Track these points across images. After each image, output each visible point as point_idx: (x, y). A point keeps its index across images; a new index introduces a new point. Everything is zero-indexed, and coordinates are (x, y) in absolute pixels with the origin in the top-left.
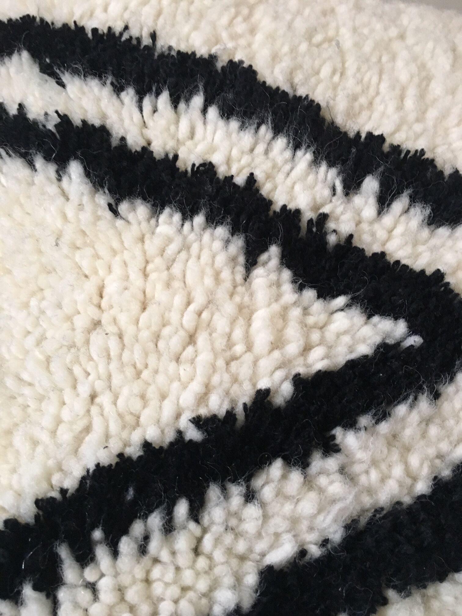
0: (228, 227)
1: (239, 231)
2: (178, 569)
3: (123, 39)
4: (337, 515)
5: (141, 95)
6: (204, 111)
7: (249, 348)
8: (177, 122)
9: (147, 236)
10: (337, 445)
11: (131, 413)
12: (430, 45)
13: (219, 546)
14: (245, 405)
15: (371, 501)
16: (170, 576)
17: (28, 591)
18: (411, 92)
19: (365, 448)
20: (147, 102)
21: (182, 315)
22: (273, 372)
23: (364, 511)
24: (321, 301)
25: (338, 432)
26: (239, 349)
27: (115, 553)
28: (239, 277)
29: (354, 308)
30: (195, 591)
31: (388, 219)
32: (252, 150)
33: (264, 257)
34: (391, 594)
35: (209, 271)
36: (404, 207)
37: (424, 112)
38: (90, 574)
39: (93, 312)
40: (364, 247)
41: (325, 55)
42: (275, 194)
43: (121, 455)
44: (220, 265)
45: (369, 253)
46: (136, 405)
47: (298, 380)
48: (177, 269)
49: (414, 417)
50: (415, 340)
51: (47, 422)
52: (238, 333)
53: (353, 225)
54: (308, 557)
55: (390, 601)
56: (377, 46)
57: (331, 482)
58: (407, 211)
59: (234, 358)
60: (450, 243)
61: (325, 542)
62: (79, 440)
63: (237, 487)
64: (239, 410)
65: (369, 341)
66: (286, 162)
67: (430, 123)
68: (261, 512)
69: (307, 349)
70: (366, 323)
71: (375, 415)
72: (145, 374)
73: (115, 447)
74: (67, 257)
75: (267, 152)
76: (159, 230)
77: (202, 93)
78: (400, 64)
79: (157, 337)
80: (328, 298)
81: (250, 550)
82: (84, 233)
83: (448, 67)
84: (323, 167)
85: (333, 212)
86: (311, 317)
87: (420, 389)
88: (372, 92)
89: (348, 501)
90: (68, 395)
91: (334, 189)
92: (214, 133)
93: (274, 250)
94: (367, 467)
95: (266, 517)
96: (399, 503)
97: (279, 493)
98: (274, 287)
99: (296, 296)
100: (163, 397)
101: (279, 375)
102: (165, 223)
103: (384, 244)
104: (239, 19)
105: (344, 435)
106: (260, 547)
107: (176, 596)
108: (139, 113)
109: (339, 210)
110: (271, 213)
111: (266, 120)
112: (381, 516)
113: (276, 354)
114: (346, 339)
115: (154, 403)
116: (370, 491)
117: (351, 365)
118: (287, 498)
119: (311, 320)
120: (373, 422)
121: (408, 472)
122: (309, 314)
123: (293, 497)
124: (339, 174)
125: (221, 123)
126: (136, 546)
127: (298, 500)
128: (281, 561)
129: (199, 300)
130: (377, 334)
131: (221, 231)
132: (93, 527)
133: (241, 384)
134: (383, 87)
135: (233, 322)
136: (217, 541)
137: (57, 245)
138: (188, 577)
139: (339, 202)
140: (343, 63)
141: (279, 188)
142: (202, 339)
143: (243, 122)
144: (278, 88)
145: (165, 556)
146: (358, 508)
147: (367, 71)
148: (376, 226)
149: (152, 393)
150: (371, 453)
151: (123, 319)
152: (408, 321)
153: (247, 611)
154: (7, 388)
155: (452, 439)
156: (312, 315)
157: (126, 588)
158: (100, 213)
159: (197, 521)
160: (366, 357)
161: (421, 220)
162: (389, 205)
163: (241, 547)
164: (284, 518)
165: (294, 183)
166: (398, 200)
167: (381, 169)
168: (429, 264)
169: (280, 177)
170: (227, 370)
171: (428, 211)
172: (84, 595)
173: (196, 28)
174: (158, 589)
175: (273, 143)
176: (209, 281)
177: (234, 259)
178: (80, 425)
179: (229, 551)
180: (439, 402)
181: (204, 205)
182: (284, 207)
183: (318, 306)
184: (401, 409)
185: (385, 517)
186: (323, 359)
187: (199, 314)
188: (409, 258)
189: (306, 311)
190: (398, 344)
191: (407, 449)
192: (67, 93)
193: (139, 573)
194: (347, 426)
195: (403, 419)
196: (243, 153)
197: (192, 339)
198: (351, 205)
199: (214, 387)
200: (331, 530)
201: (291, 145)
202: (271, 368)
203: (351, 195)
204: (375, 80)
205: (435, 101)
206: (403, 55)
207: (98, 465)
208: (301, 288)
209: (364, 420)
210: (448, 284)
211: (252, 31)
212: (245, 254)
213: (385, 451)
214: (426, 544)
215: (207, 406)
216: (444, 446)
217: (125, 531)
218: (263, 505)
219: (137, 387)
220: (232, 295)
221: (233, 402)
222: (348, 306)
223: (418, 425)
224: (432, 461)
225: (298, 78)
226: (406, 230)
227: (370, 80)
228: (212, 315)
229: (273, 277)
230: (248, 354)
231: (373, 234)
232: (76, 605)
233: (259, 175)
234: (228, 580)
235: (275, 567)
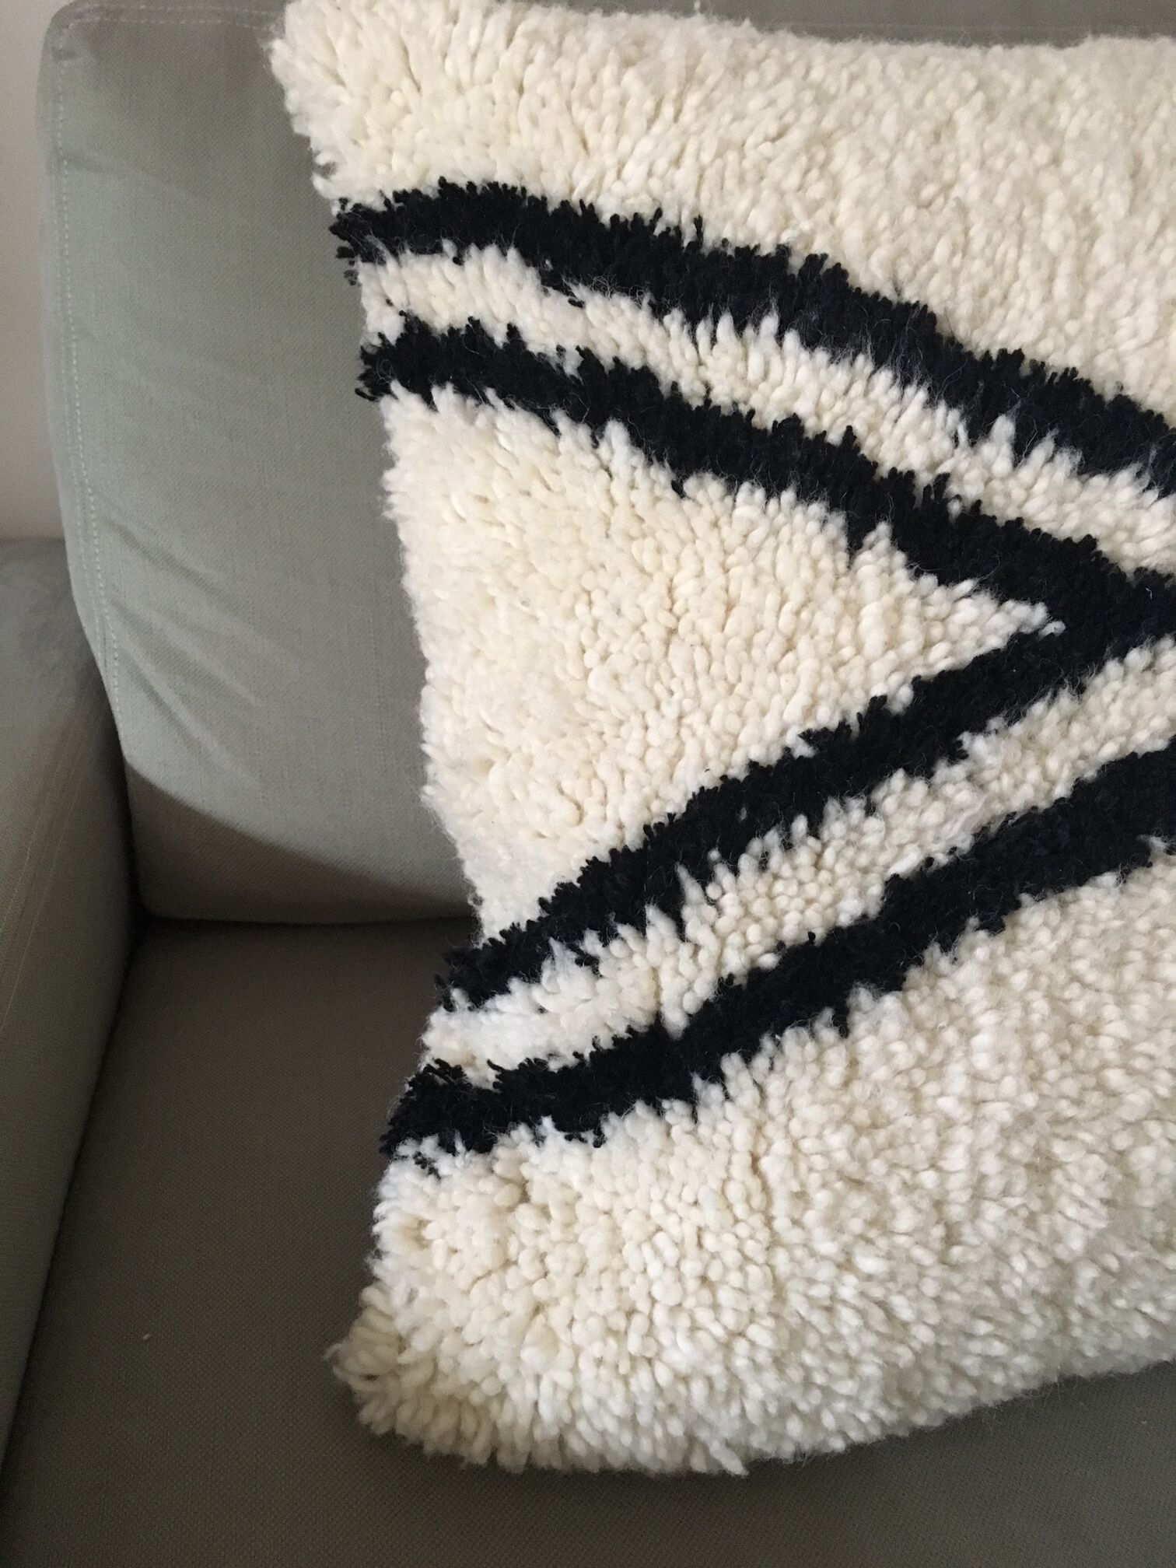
0: (825, 503)
1: (838, 506)
2: (801, 884)
3: (657, 231)
4: (965, 823)
5: (692, 319)
6: (780, 337)
7: (859, 650)
8: (746, 357)
9: (723, 520)
10: (964, 751)
11: (729, 733)
12: (1098, 170)
13: (841, 859)
14: (859, 715)
15: (1003, 808)
16: (793, 889)
17: (651, 913)
18: (1065, 268)
19: (996, 752)
20: (702, 330)
21: (778, 617)
22: (887, 678)
23: (994, 818)
24: (943, 587)
25: (965, 737)
26: (847, 652)
27: (735, 871)
28: (842, 566)
29: (983, 592)
30: (819, 902)
31: (1026, 473)
32: (846, 392)
33: (871, 537)
34: (1025, 898)
35: (806, 562)
36: (1048, 453)
37: (1082, 300)
38: (712, 891)
39: (667, 620)
40: (996, 513)
41: (940, 222)
42: (879, 451)
43: (724, 778)
44: (819, 553)
45: (1001, 522)
46: (733, 723)
47: (918, 684)
48: (764, 560)
49: (1053, 715)
50: (1056, 627)
51: (633, 747)
52: (845, 634)
53: (982, 486)
54: (934, 866)
55: (1023, 905)
56: (1016, 191)
57: (959, 791)
58: (1050, 459)
59: (843, 663)
60: (1107, 496)
61: (953, 850)
62: (672, 765)
63: (856, 800)
64: (853, 720)
65: (1001, 632)
66: (893, 404)
67: (1089, 316)
68: (883, 823)
69: (928, 645)
70: (997, 611)
71: (1007, 716)
72: (740, 689)
73: (717, 770)
74: (621, 550)
75: (866, 393)
76: (737, 512)
77: (775, 314)
78: (1049, 218)
79: (749, 645)
80: (951, 584)
81: (873, 864)
82: (641, 520)
83: (1122, 212)
84: (942, 409)
85: (954, 469)
86: (930, 608)
87: (1061, 683)
88: (1008, 275)
89: (977, 809)
90: (651, 717)
91: (956, 439)
92: (796, 371)
93: (883, 528)
94: (998, 772)
95: (889, 830)
96: (1035, 808)
97: (901, 805)
98: (886, 575)
99: (912, 584)
100: (763, 713)
101: (896, 679)
102: (746, 503)
103: (1020, 506)
104: (814, 174)
105: (972, 740)
106: (883, 858)
107: (801, 908)
108: (693, 348)
109: (963, 465)
110: (876, 478)
111: (863, 348)
112: (1014, 821)
113: (891, 655)
114: (974, 631)
115: (752, 721)
116: (1001, 798)
117: (979, 661)
118: (911, 809)
119: (931, 612)
120: (1006, 723)
121: (1045, 775)
122: (929, 604)
123: (917, 807)
124: (962, 417)
125: (804, 355)
126: (756, 862)
127: (922, 812)
128: (907, 871)
129: (796, 597)
130: (1011, 622)
131: (817, 509)
132: (710, 848)
133: (851, 693)
134: (1025, 264)
135: (838, 621)
136: (839, 854)
137: (607, 536)
138: (811, 890)
139: (964, 455)
140: (966, 231)
141: (886, 444)
142: (803, 644)
143: (834, 354)
144: (877, 295)
145: (786, 870)
146: (989, 816)
147: (1001, 241)
148: (1012, 484)
149: (750, 708)
150: (1002, 757)
151: (707, 627)
152: (1047, 604)
153: (875, 918)
154: (578, 714)
155: (1099, 736)
156: (931, 605)
157: (750, 902)
158: (658, 492)
159: (817, 836)
160: (996, 651)
161: (1069, 471)
162: (1028, 454)
163: (863, 860)
164: (908, 828)
165: (905, 435)
166: (1039, 446)
167: (1018, 405)
168: (1077, 529)
169: (885, 427)
170: (836, 678)
171: (1078, 458)
172: (710, 912)
173: (755, 203)
174: (782, 902)
175: (875, 377)
176: (806, 574)
177: (833, 543)
178: (671, 750)
179: (852, 864)
180: (1084, 696)
181: (794, 477)
182: (893, 470)
183: (939, 594)
184: (1038, 708)
185: (1018, 822)
186: (946, 657)
187: (798, 613)
188: (1053, 521)
189: (924, 601)
190: (1036, 632)
191: (1045, 752)
192: (585, 315)
193: (762, 888)
194: (975, 731)
195: (1041, 718)
196: (836, 398)
197: (790, 646)
198: (978, 458)
199: (823, 698)
200: (959, 839)
201: (898, 380)
202: (887, 671)
203: (978, 444)
204: (1012, 254)
205: (1100, 274)
206: (1056, 199)
207: (702, 788)
208: (917, 575)
209: (995, 723)
210: (1100, 553)
211: (835, 193)
212: (847, 536)
213: (1020, 754)
214: (1063, 846)
215: (815, 719)
216: (1089, 746)
217: (742, 849)
218: (886, 818)
219: (733, 704)
220: (834, 588)
221: (845, 713)
222: (976, 591)
223: (1058, 723)
224: (1074, 763)
225: (904, 270)
226: (1049, 486)
227: (1005, 254)
228: (813, 614)
229: (883, 562)
230: (858, 658)
231: (1007, 495)
232: (703, 921)
233: (859, 428)
234: (851, 892)
235: (901, 876)
